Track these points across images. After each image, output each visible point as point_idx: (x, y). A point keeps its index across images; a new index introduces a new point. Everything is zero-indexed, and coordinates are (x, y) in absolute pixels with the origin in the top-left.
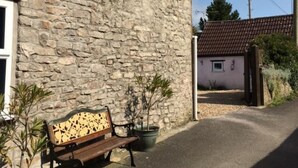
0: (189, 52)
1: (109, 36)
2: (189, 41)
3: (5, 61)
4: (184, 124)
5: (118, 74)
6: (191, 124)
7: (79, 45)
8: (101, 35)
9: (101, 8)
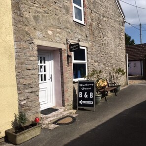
0: (125, 60)
1: (105, 56)
2: (125, 56)
3: (85, 64)
4: (124, 86)
5: (107, 68)
6: (126, 86)
7: (99, 59)
8: (102, 55)
9: (102, 47)
